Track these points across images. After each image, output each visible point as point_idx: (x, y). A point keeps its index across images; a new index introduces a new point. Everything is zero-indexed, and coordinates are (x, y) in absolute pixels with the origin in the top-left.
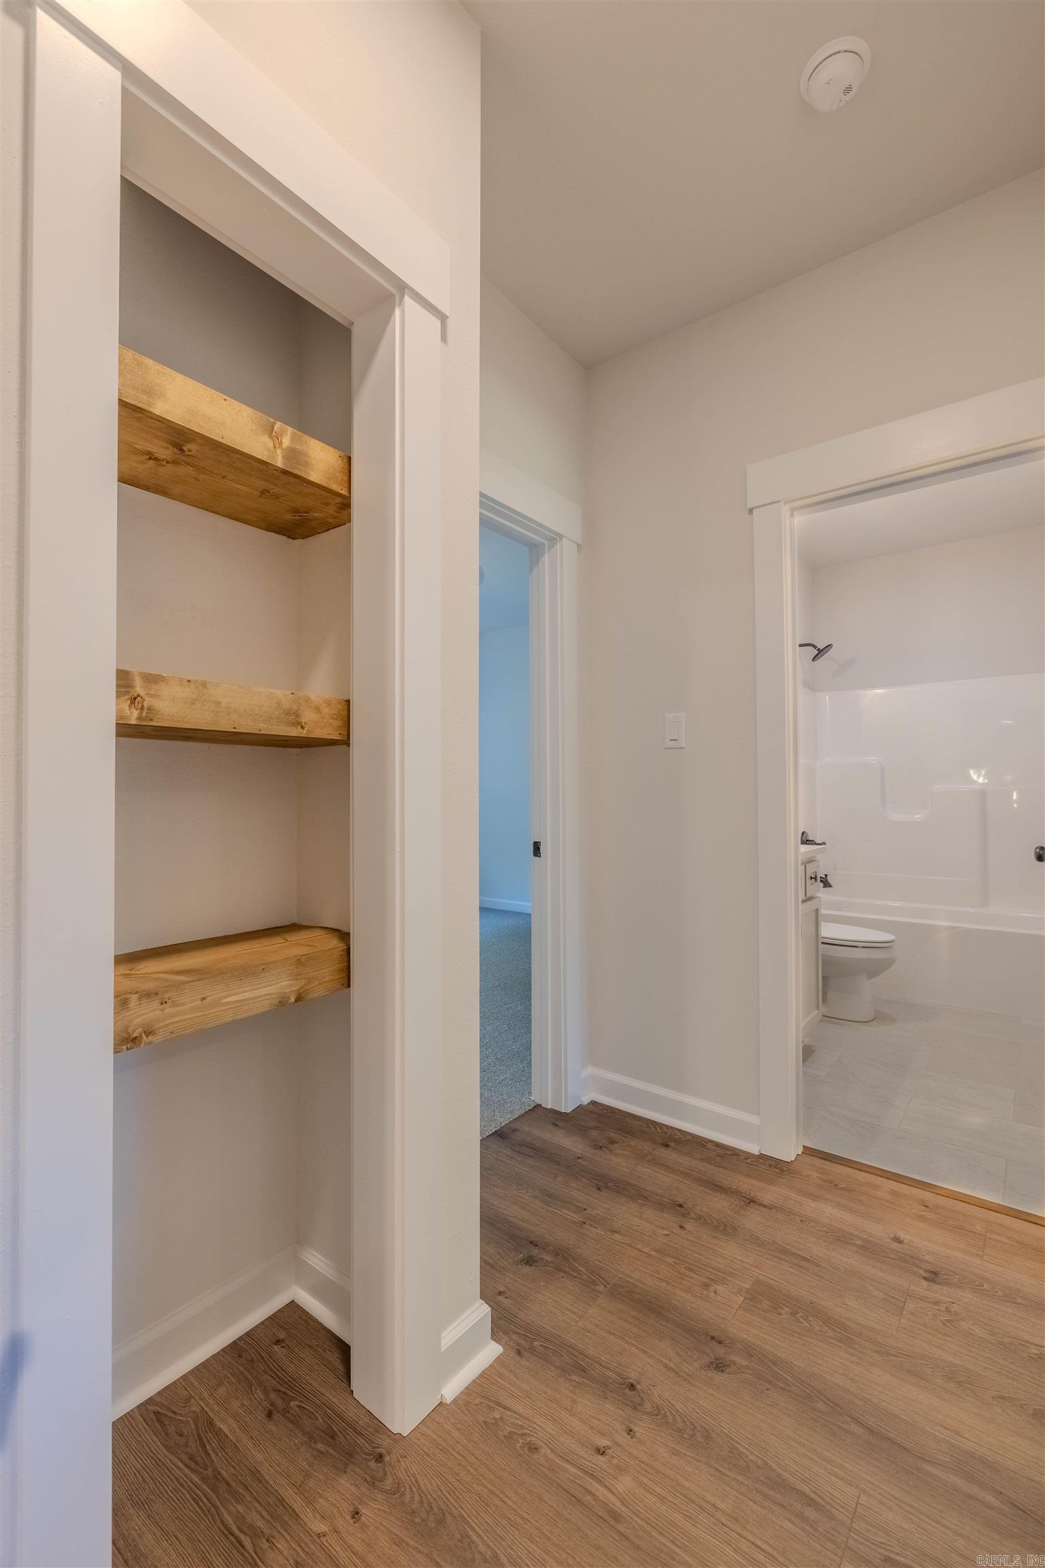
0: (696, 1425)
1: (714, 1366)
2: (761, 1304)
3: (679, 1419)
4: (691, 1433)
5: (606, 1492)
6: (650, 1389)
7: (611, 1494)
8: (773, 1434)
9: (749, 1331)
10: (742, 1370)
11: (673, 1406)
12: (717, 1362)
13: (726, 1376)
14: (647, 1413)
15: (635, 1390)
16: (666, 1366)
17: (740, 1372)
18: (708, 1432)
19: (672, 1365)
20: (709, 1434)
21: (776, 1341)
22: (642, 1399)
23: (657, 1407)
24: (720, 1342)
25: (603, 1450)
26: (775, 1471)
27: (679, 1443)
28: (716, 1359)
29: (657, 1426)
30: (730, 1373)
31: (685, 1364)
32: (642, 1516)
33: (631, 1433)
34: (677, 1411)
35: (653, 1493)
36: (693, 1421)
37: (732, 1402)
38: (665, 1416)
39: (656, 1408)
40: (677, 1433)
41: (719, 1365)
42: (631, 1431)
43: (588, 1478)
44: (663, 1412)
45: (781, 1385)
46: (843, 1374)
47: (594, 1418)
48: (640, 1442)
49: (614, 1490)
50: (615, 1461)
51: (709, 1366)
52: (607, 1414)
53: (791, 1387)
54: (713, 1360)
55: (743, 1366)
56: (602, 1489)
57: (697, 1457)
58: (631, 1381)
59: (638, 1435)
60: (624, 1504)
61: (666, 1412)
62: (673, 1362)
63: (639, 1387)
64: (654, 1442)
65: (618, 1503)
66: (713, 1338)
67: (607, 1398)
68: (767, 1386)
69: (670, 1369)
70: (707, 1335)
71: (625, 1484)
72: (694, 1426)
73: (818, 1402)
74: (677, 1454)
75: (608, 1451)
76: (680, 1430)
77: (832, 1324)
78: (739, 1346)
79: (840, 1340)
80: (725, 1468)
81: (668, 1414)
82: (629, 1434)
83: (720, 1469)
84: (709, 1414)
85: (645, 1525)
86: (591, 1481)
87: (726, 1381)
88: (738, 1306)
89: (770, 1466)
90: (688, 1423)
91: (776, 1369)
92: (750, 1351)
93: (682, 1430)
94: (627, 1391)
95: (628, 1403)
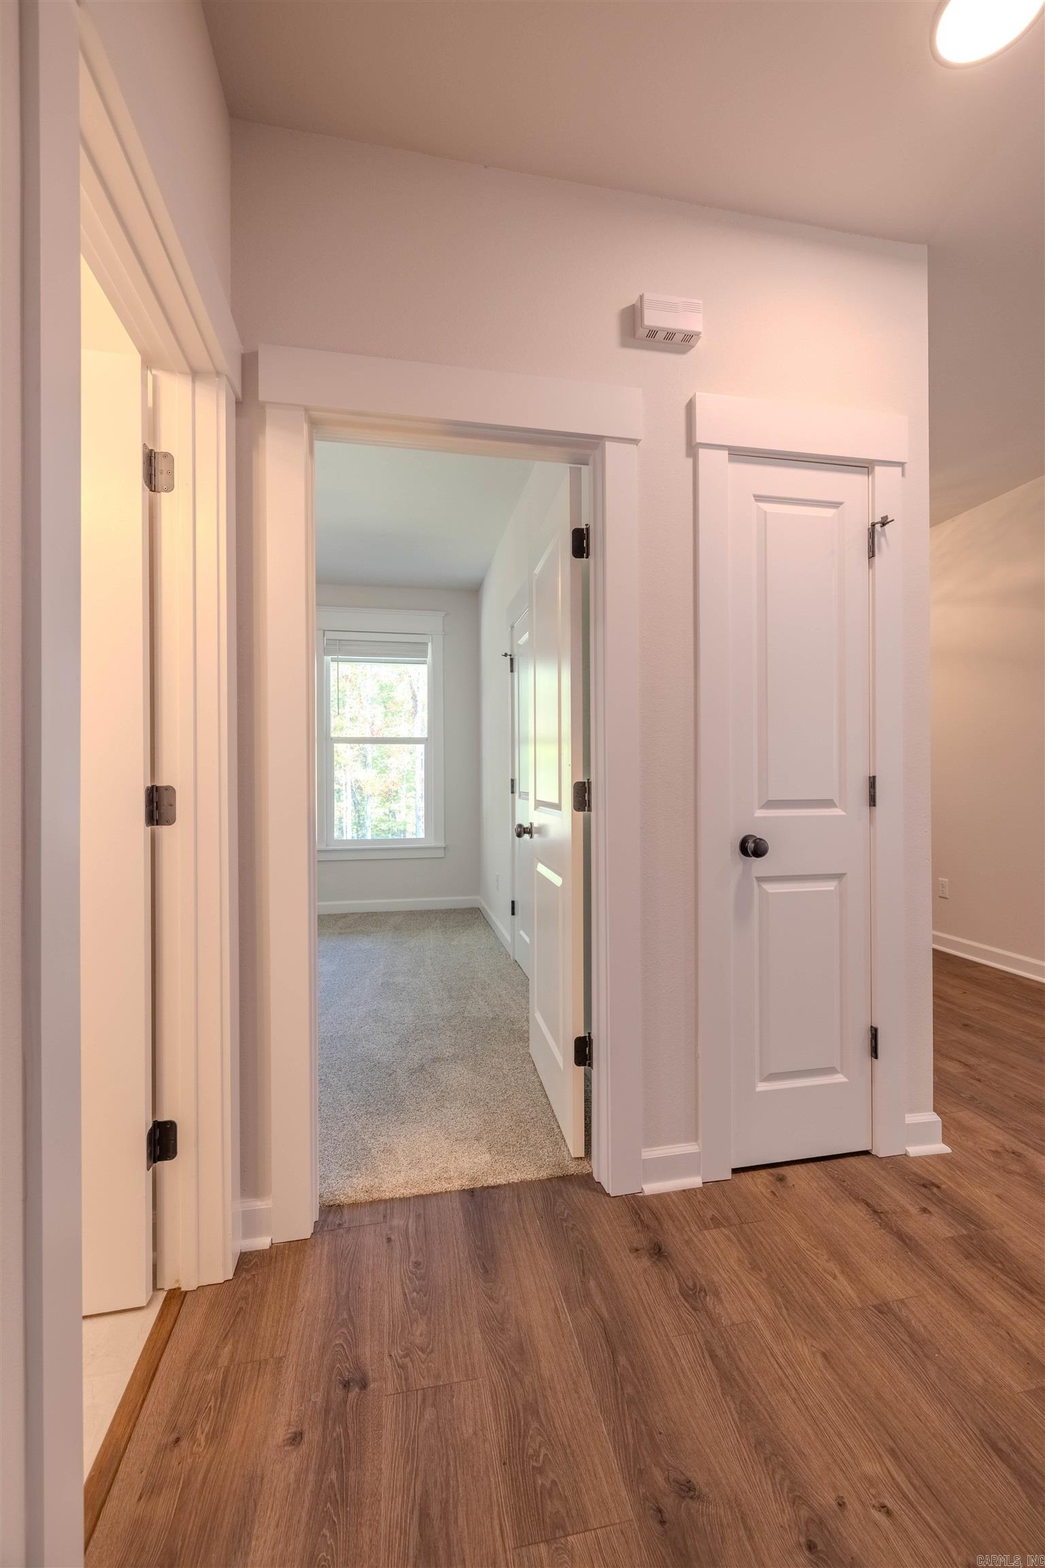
0: (763, 1461)
1: (693, 1493)
2: (558, 1512)
3: (778, 1477)
4: (773, 1457)
5: (896, 1475)
6: (789, 1526)
7: (891, 1470)
8: (696, 1404)
9: (611, 1494)
10: (666, 1466)
11: (774, 1492)
12: (686, 1494)
13: (689, 1475)
14: (810, 1507)
15: (810, 1541)
16: (751, 1538)
17: (671, 1466)
18: (756, 1447)
19: (742, 1532)
20: (755, 1444)
21: (597, 1462)
22: (807, 1525)
23: (794, 1503)
24: (660, 1511)
25: (882, 1510)
26: (721, 1386)
27: (792, 1459)
28: (684, 1497)
29: (806, 1487)
30: (682, 1473)
31: (725, 1522)
32: (866, 1438)
33: (841, 1503)
34: (773, 1485)
35: (845, 1444)
36: (763, 1465)
37: (708, 1450)
38: (791, 1490)
39: (796, 1504)
40: (789, 1467)
41: (687, 1489)
42: (840, 1505)
43: (910, 1497)
44: (790, 1495)
45: (643, 1427)
46: (577, 1392)
47: (879, 1548)
48: (835, 1488)
49: (885, 1470)
50: (873, 1491)
51: (699, 1497)
52: (860, 1541)
53: (636, 1419)
54: (688, 1500)
55: (662, 1470)
56: (899, 1480)
57: (783, 1438)
58: (807, 1553)
59: (834, 1495)
60: (881, 1456)
61: (787, 1493)
62: (738, 1535)
63: (803, 1540)
64: (820, 1478)
65: (886, 1460)
66: (663, 1522)
67: (852, 1558)
68: (658, 1437)
69: (747, 1528)
70: (666, 1532)
71: (871, 1468)
72: (765, 1460)
73: (627, 1394)
74: (801, 1454)
75: (877, 1505)
76: (784, 1468)
77: (520, 1430)
78: (642, 1490)
79: (536, 1413)
80: (763, 1415)
81: (786, 1490)
82: (844, 1503)
83: (768, 1417)
84: (742, 1459)
85: (867, 1431)
86: (907, 1492)
87: (694, 1471)
88: (587, 1533)
89: (722, 1390)
90: (770, 1466)
91: (631, 1441)
92: (636, 1475)
93: (782, 1467)
94: (820, 1547)
95: (826, 1533)
